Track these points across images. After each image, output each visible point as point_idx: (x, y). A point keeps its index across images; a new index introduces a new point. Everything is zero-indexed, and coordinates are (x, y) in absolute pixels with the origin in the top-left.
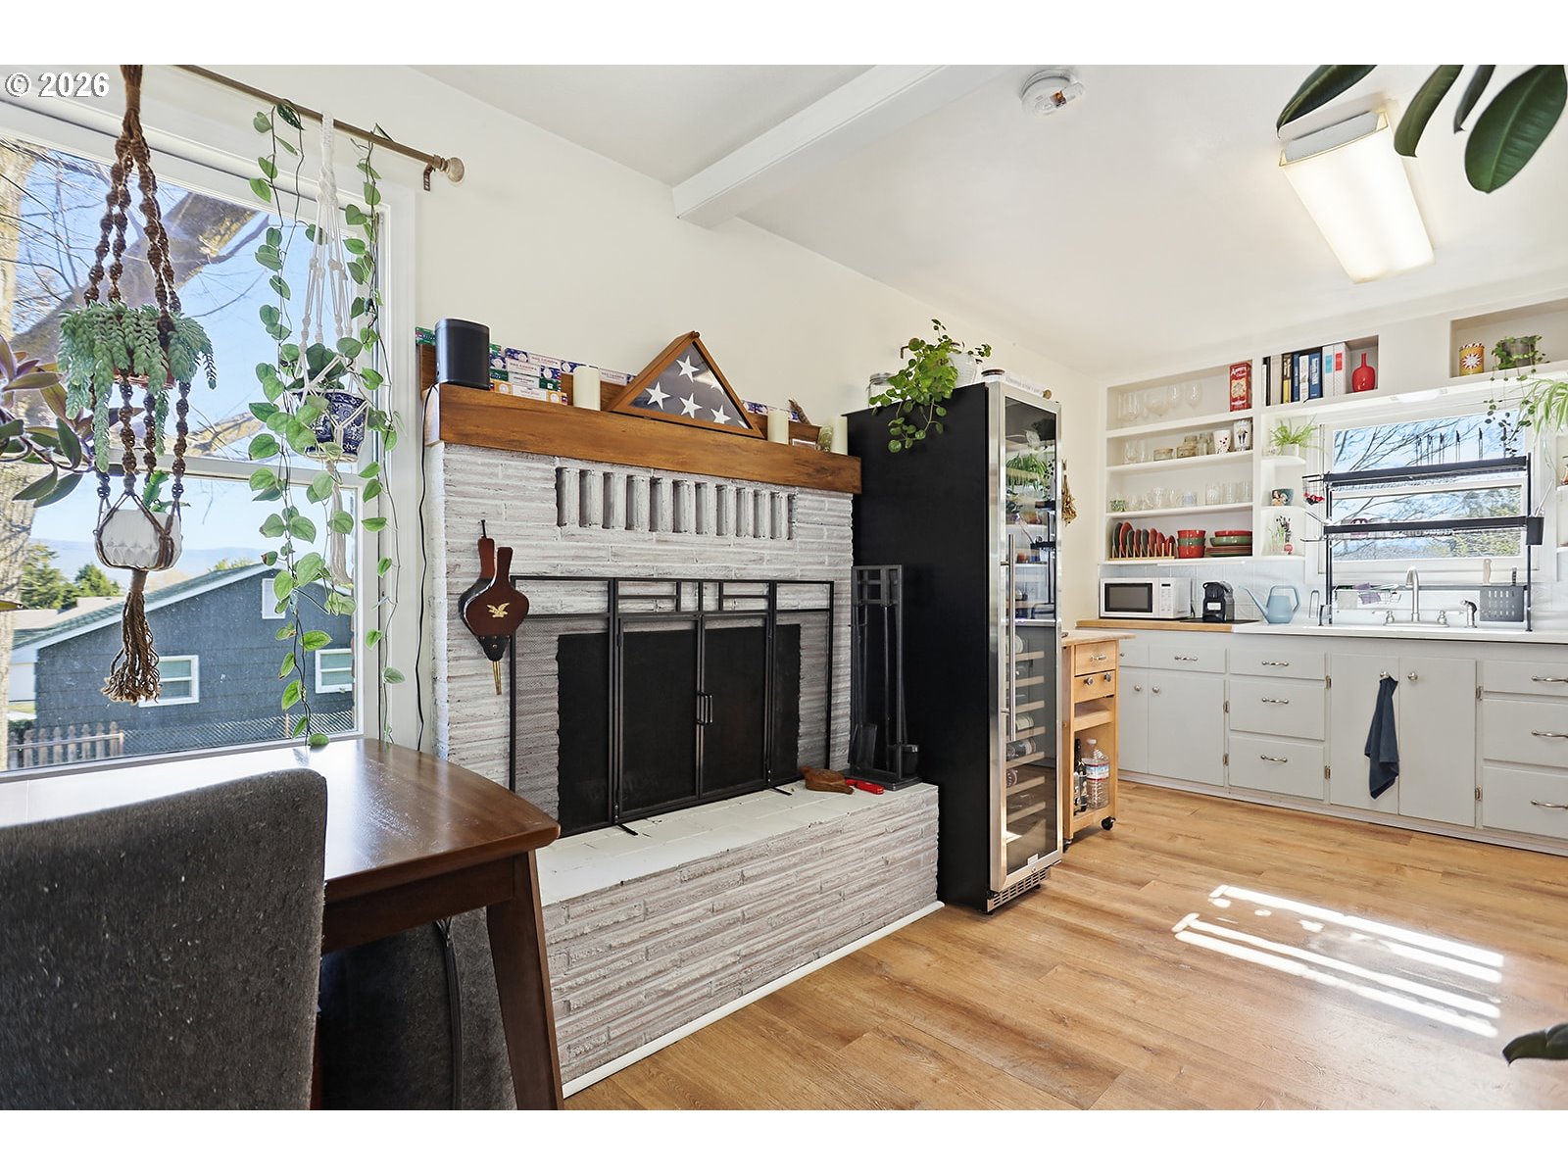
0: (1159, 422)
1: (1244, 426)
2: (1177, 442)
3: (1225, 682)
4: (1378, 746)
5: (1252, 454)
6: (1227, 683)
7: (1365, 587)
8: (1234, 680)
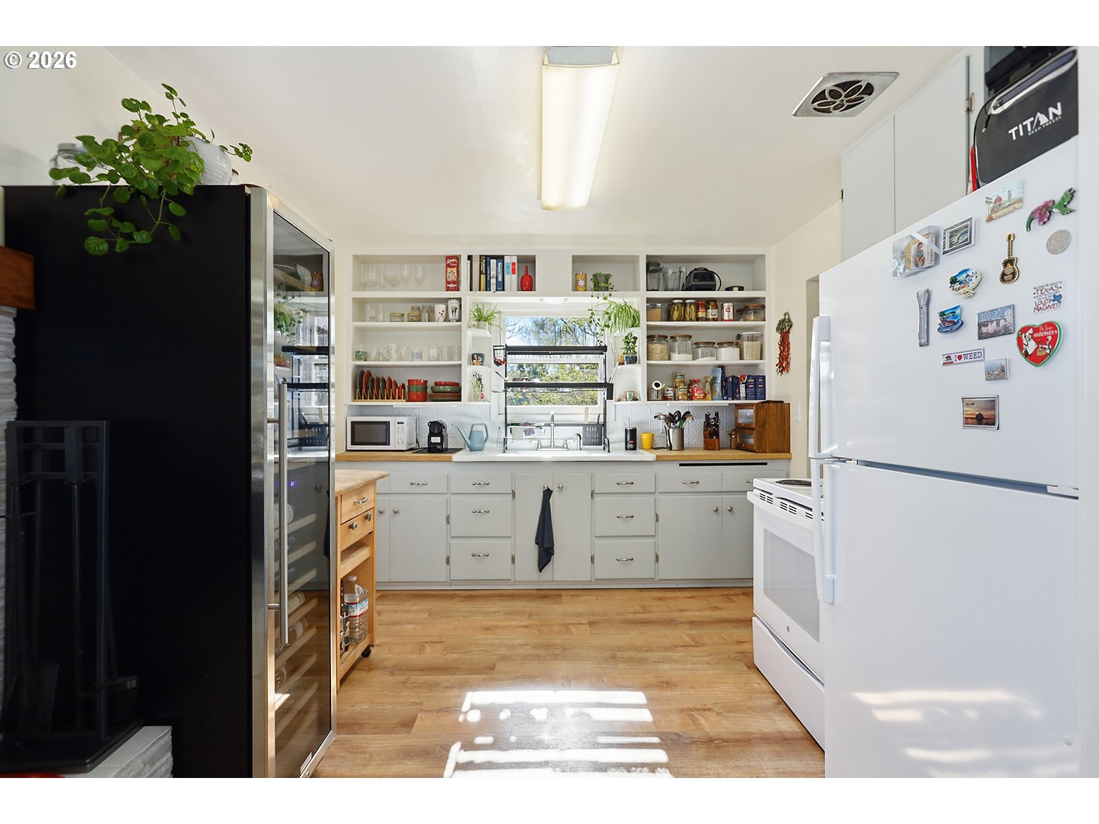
0: (391, 291)
1: (454, 304)
2: (406, 309)
3: (447, 500)
4: (543, 536)
5: (460, 326)
6: (449, 501)
7: (526, 424)
8: (453, 498)
